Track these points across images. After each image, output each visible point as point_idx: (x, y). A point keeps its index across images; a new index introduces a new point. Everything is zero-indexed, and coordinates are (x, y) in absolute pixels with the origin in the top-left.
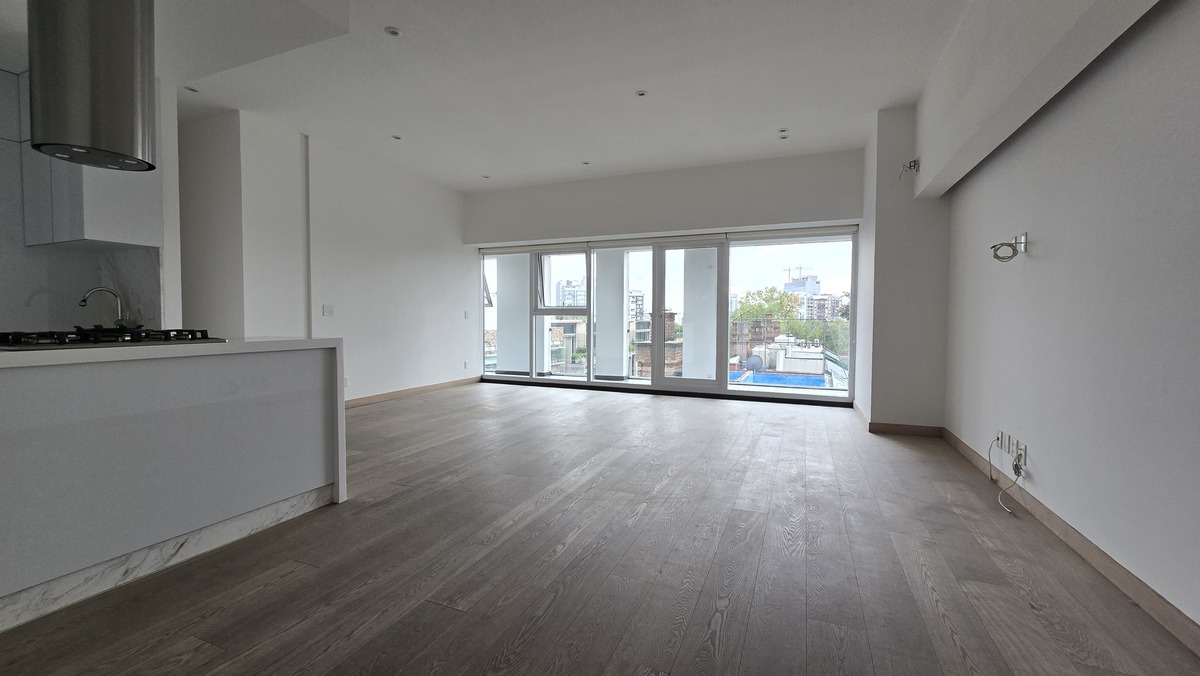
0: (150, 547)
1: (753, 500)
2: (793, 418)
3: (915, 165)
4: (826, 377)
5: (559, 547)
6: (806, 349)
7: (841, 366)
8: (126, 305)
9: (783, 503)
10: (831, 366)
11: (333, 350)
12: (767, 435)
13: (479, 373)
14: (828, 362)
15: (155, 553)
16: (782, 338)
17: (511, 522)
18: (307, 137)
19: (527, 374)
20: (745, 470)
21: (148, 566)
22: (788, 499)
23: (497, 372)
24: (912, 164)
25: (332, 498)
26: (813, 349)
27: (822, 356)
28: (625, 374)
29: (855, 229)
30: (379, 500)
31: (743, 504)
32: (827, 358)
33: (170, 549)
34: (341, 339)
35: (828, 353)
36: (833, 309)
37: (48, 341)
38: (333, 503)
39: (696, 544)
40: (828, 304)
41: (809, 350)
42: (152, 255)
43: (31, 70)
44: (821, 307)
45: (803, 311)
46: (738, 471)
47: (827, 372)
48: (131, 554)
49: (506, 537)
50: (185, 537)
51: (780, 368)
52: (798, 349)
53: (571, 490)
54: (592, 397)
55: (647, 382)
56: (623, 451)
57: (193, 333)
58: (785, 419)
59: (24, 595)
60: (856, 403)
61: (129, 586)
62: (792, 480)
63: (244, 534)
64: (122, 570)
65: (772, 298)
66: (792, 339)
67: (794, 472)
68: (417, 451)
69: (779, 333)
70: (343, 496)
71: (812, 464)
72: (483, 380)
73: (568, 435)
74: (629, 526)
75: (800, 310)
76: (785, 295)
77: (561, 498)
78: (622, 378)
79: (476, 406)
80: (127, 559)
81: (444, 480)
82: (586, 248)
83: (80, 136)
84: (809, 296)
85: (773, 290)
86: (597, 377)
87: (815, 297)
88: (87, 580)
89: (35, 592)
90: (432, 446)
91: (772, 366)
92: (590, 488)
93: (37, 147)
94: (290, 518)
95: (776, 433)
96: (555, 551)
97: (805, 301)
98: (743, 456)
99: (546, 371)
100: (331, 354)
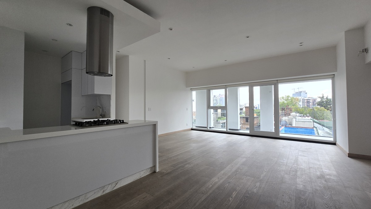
0: (109, 184)
1: (304, 186)
2: (311, 149)
3: (366, 50)
4: (315, 129)
5: (231, 199)
6: (304, 118)
7: (321, 125)
8: (103, 110)
9: (318, 188)
10: (316, 125)
11: (155, 125)
12: (301, 155)
13: (191, 127)
14: (314, 123)
15: (110, 186)
16: (293, 114)
17: (211, 186)
18: (145, 61)
19: (206, 127)
20: (296, 171)
21: (108, 190)
22: (320, 187)
23: (196, 127)
24: (364, 50)
25: (154, 170)
26: (307, 118)
27: (312, 121)
28: (239, 128)
29: (333, 76)
30: (168, 172)
31: (301, 187)
32: (314, 122)
33: (114, 185)
34: (157, 121)
35: (314, 120)
36: (313, 103)
37: (88, 125)
38: (155, 172)
39: (285, 204)
40: (311, 101)
41: (305, 118)
42: (109, 96)
43: (87, 51)
44: (308, 102)
45: (301, 103)
46: (293, 171)
47: (315, 127)
48: (105, 186)
49: (211, 192)
50: (117, 181)
51: (294, 125)
52: (300, 118)
53: (229, 174)
54: (229, 137)
55: (248, 132)
56: (244, 159)
57: (120, 121)
58: (307, 149)
59: (81, 196)
60: (338, 143)
61: (104, 195)
62: (319, 178)
63: (132, 181)
64: (102, 191)
65: (288, 99)
66: (298, 114)
67: (318, 173)
68: (176, 154)
69: (292, 112)
70: (158, 170)
71: (326, 171)
72: (192, 129)
73: (224, 151)
74: (255, 192)
75: (300, 103)
76: (293, 98)
77: (226, 177)
78: (238, 130)
79: (192, 139)
80: (104, 187)
81: (186, 166)
82: (225, 87)
83: (96, 70)
84: (303, 98)
85: (288, 97)
86: (230, 129)
87: (305, 99)
88: (95, 193)
89: (84, 196)
90: (181, 153)
91: (291, 124)
92: (236, 174)
93: (87, 73)
94: (144, 176)
95: (305, 155)
96: (229, 200)
97: (301, 100)
98: (293, 164)
99: (212, 127)
100: (155, 126)
